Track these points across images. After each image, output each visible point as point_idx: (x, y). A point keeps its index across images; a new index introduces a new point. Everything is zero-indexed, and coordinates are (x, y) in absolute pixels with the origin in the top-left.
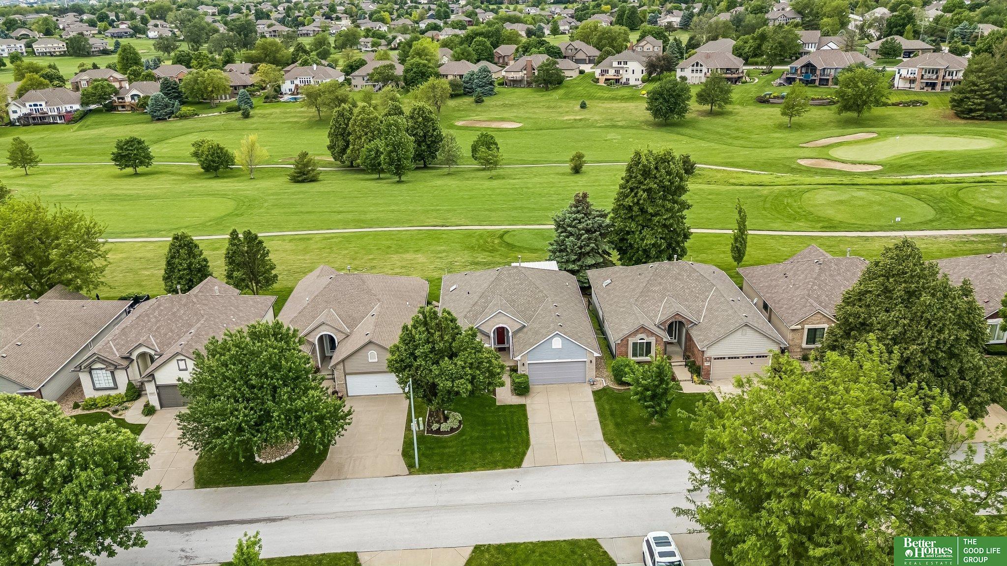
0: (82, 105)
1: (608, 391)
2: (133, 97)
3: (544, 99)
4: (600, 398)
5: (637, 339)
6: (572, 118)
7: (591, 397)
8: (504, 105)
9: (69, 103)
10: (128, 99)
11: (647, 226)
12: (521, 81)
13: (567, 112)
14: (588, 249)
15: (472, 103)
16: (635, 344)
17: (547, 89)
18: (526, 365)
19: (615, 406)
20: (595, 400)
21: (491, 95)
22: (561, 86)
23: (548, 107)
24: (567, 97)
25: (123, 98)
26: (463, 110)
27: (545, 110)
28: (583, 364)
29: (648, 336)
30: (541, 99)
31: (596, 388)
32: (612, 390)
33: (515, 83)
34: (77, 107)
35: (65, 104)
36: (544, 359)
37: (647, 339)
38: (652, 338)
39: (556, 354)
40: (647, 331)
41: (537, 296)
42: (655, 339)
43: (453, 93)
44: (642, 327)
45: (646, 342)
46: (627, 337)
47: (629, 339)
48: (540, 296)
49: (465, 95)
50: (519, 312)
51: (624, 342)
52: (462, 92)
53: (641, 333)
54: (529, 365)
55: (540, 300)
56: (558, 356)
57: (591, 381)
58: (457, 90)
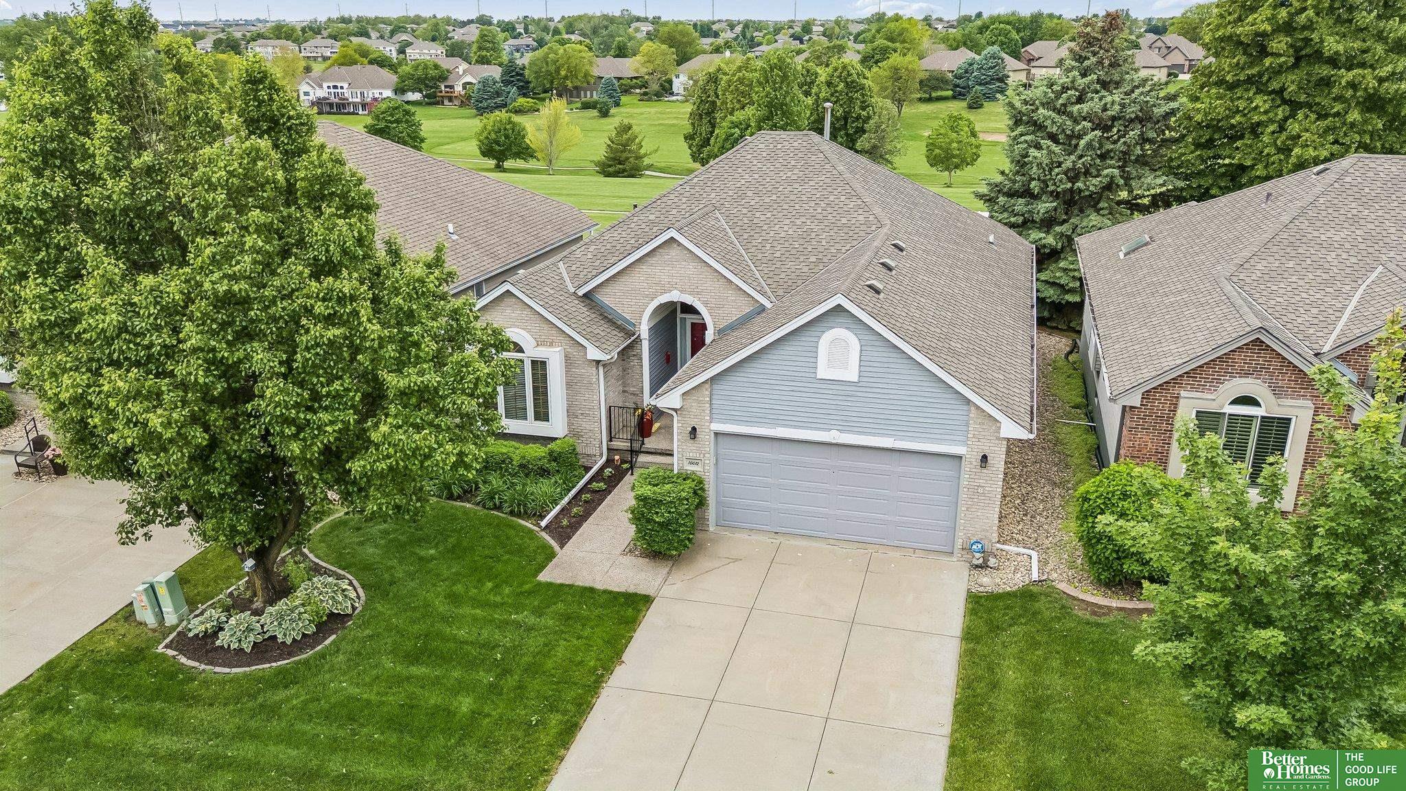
0: (396, 92)
1: (1041, 605)
2: (465, 85)
4: (995, 628)
5: (1221, 399)
7: (954, 619)
9: (378, 88)
10: (459, 89)
11: (1309, 106)
14: (1094, 184)
15: (963, 108)
16: (1206, 418)
18: (705, 437)
19: (1055, 682)
20: (969, 636)
25: (452, 87)
28: (943, 470)
29: (1277, 392)
31: (988, 582)
32: (1065, 604)
34: (388, 93)
35: (373, 88)
36: (780, 422)
37: (1269, 406)
38: (1301, 402)
39: (833, 407)
40: (1276, 363)
41: (844, 221)
42: (1310, 408)
43: (934, 95)
44: (1258, 341)
45: (1262, 417)
46: (1175, 381)
47: (1183, 393)
48: (854, 221)
49: (954, 98)
50: (758, 263)
51: (1157, 405)
52: (950, 93)
53: (1247, 375)
54: (720, 438)
55: (851, 233)
56: (843, 418)
57: (974, 547)
58: (942, 89)
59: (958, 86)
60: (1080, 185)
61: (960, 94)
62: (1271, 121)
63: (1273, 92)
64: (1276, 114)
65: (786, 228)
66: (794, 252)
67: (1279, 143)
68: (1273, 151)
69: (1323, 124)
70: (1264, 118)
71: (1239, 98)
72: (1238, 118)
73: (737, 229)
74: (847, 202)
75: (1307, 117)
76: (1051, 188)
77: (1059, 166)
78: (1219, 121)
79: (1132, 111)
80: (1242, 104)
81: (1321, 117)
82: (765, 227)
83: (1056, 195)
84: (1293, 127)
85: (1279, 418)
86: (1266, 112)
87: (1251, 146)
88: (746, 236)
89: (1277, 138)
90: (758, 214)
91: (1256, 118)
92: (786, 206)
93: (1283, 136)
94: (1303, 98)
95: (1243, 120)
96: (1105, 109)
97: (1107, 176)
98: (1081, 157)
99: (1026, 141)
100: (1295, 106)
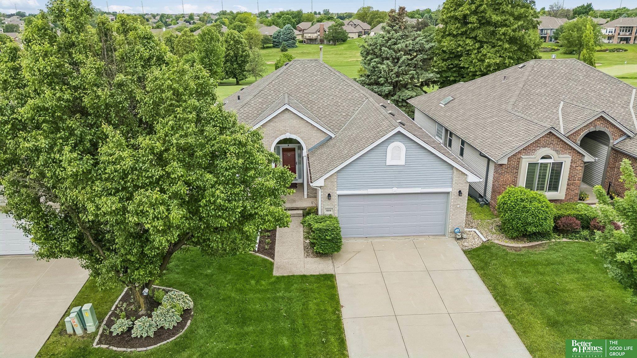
3: (333, 49)
5: (536, 157)
6: (355, 59)
8: (303, 53)
12: (316, 39)
13: (351, 57)
15: (279, 52)
16: (532, 166)
17: (335, 45)
18: (334, 198)
21: (293, 47)
22: (346, 42)
23: (336, 54)
24: (350, 48)
26: (271, 56)
27: (333, 56)
28: (441, 200)
29: (557, 152)
30: (332, 50)
31: (467, 245)
33: (312, 41)
36: (369, 187)
37: (556, 158)
38: (565, 155)
39: (393, 177)
40: (556, 141)
41: (350, 97)
42: (569, 157)
43: (265, 46)
44: (550, 132)
45: (553, 163)
46: (519, 152)
47: (523, 157)
48: (354, 97)
49: (274, 47)
50: (320, 118)
51: (513, 163)
52: (272, 45)
53: (545, 147)
54: (340, 197)
55: (356, 102)
56: (398, 182)
57: (456, 231)
58: (268, 43)
59: (275, 42)
60: (401, 78)
61: (276, 45)
62: (474, 49)
63: (472, 38)
64: (475, 46)
65: (326, 101)
66: (334, 112)
67: (478, 58)
68: (477, 61)
69: (494, 49)
70: (471, 48)
71: (459, 41)
72: (460, 48)
73: (303, 103)
74: (347, 88)
75: (488, 47)
76: (389, 81)
77: (392, 71)
78: (452, 50)
79: (417, 47)
80: (461, 43)
81: (493, 47)
82: (316, 102)
83: (391, 83)
84: (484, 51)
85: (557, 163)
86: (472, 46)
87: (466, 59)
88: (309, 106)
89: (477, 56)
90: (310, 96)
91: (468, 48)
92: (321, 92)
93: (480, 55)
94: (485, 40)
95: (462, 49)
96: (406, 46)
97: (410, 74)
98: (399, 67)
99: (375, 61)
100: (481, 42)
